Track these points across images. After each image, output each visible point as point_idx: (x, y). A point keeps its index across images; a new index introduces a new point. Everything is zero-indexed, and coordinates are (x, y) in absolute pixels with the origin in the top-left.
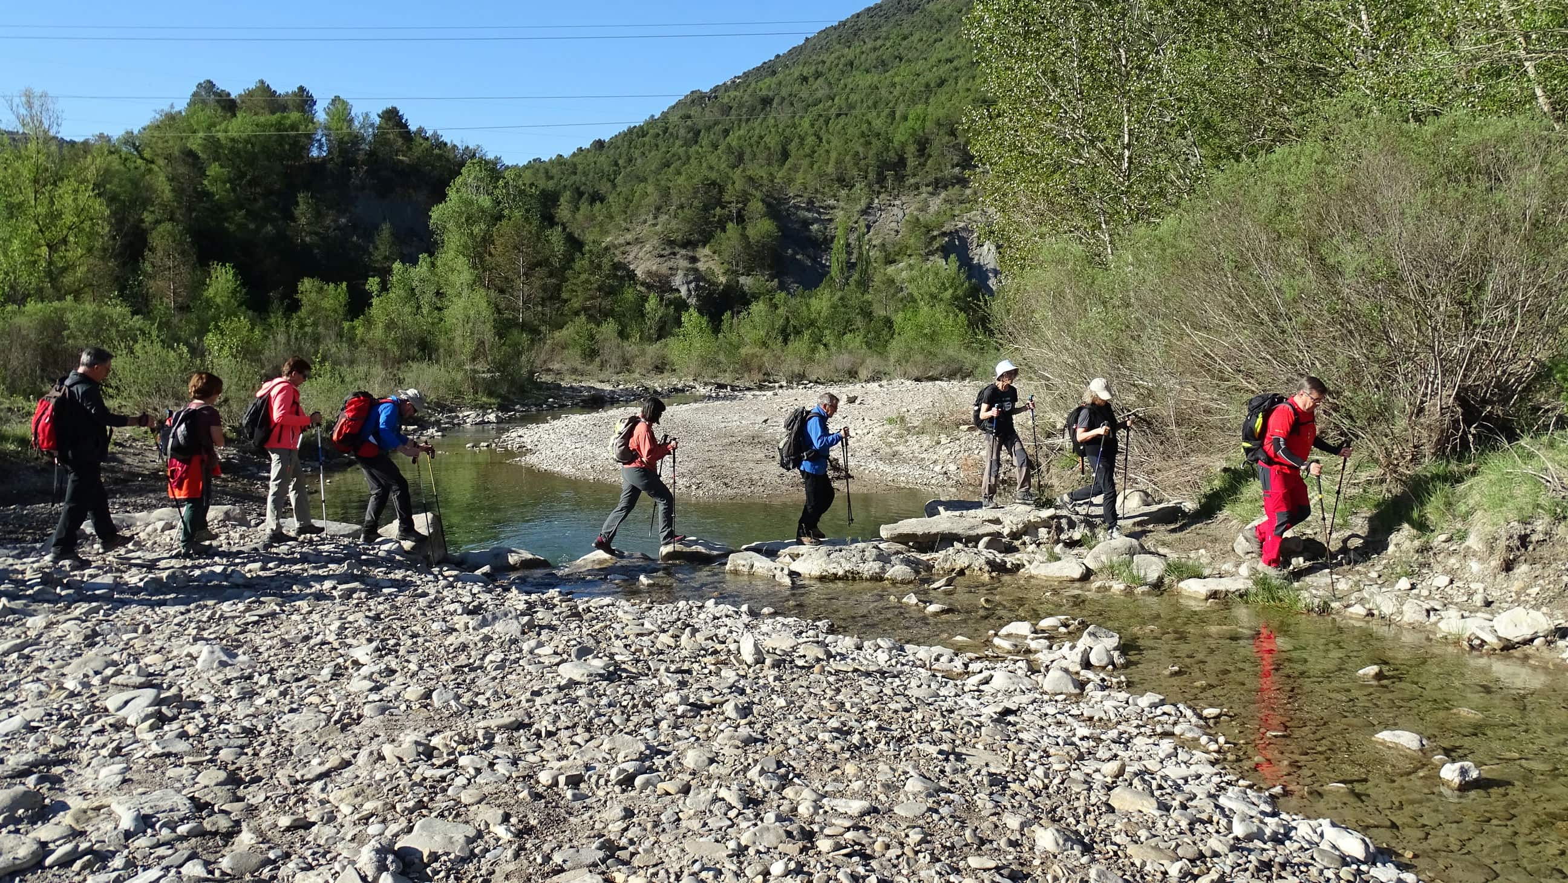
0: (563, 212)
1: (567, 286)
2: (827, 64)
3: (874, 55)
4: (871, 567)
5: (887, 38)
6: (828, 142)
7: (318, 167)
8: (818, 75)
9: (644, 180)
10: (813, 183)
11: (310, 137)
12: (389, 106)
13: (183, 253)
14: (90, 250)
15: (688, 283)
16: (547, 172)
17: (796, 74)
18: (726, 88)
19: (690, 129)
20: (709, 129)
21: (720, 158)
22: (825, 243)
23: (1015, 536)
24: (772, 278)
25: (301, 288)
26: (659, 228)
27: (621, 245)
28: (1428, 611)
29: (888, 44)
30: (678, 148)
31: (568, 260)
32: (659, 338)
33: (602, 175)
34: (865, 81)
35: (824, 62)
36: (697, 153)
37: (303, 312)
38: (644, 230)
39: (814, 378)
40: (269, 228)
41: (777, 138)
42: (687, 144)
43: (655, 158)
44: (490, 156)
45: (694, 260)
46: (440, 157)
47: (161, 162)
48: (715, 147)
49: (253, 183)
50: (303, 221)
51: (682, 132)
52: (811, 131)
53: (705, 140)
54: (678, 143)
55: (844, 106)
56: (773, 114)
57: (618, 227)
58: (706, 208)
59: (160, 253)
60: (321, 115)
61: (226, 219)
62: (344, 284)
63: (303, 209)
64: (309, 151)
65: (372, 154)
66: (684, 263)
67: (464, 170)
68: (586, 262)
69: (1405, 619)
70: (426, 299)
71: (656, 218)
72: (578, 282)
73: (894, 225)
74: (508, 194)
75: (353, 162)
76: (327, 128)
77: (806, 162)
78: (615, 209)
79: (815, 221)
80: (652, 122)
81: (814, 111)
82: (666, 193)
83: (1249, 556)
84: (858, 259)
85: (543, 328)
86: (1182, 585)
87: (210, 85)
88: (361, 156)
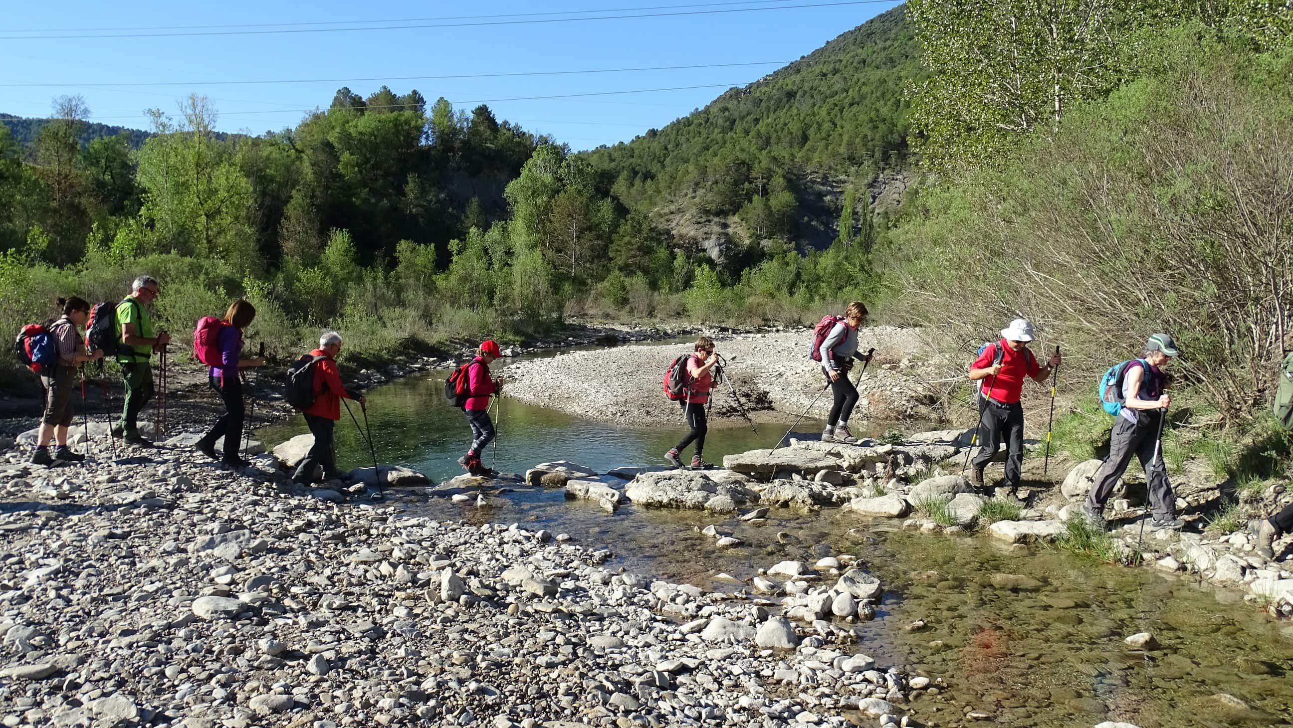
0: (620, 187)
1: (613, 247)
2: (844, 63)
3: (883, 55)
4: (694, 496)
5: (895, 39)
6: (842, 127)
7: (425, 153)
8: (835, 71)
9: (686, 161)
10: (827, 161)
11: (419, 129)
12: (481, 104)
13: (309, 220)
14: (237, 218)
15: (720, 245)
16: (610, 156)
17: (818, 71)
18: (758, 84)
19: (727, 119)
20: (743, 118)
21: (750, 142)
22: (835, 212)
23: (854, 469)
24: (790, 241)
25: (399, 248)
26: (697, 200)
27: (666, 214)
28: (1244, 569)
29: (896, 44)
30: (716, 135)
31: (615, 226)
32: (685, 288)
33: (654, 157)
34: (874, 75)
35: (841, 61)
36: (732, 138)
37: (400, 268)
38: (683, 202)
39: (808, 323)
40: (385, 201)
41: (798, 124)
42: (724, 131)
43: (697, 143)
44: (559, 143)
45: (725, 226)
46: (519, 143)
47: (309, 152)
48: (747, 133)
49: (376, 166)
50: (412, 196)
51: (720, 121)
52: (828, 118)
53: (739, 127)
54: (717, 130)
55: (856, 97)
56: (796, 104)
57: (664, 199)
58: (736, 183)
59: (293, 221)
60: (429, 114)
61: (353, 195)
62: (433, 245)
63: (411, 187)
64: (418, 139)
65: (466, 143)
66: (717, 229)
67: (534, 154)
68: (628, 228)
69: (1217, 576)
70: (498, 256)
71: (695, 192)
72: (622, 243)
73: (896, 195)
74: (569, 172)
75: (452, 149)
76: (433, 123)
77: (822, 144)
78: (662, 185)
79: (829, 193)
80: (697, 114)
81: (831, 101)
82: (703, 171)
83: (1073, 499)
84: (863, 224)
85: (589, 281)
86: (994, 527)
87: (347, 91)
88: (457, 144)
